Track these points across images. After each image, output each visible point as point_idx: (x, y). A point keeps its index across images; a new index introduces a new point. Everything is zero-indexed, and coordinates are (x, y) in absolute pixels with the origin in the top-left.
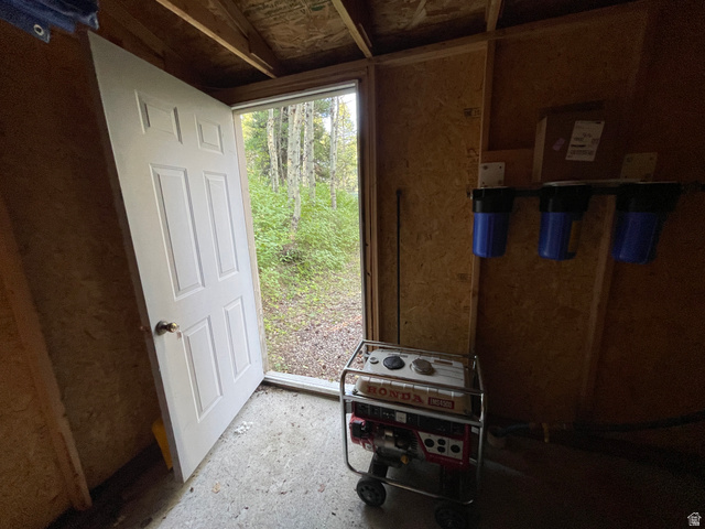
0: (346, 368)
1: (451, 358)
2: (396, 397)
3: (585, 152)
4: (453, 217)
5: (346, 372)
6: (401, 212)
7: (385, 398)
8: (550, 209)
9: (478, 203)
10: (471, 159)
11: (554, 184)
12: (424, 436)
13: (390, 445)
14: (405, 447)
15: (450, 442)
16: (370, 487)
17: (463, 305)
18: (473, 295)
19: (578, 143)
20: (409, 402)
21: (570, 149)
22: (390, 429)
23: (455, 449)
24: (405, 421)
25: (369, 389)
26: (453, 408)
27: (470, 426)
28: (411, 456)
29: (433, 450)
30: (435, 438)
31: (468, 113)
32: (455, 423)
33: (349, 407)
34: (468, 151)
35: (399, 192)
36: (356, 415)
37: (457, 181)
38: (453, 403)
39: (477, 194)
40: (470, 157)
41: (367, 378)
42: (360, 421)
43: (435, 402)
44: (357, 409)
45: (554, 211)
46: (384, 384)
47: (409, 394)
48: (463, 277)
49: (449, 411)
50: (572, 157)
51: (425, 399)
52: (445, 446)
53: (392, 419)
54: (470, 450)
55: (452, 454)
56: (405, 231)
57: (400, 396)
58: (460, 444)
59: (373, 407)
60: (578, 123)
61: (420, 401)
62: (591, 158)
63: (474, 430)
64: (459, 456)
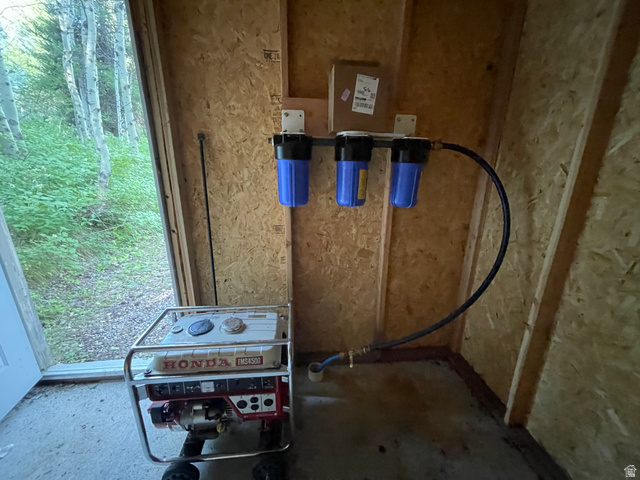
0: (134, 346)
1: (265, 310)
2: (200, 366)
3: (366, 106)
4: (262, 167)
5: (132, 352)
6: (207, 159)
7: (188, 370)
8: (343, 158)
9: (279, 148)
10: (274, 107)
11: (344, 133)
12: (235, 399)
13: (200, 420)
14: (218, 416)
15: (262, 398)
16: (178, 475)
17: (280, 255)
18: (287, 245)
19: (361, 96)
20: (216, 368)
21: (355, 101)
22: (198, 402)
23: (268, 403)
24: (212, 390)
25: (167, 365)
26: (262, 363)
27: (280, 377)
28: (226, 422)
29: (247, 410)
30: (247, 398)
31: (268, 56)
32: (266, 379)
33: (143, 392)
34: (272, 96)
35: (202, 136)
36: (153, 398)
37: (263, 129)
38: (261, 357)
39: (278, 139)
40: (273, 104)
41: (163, 354)
42: (159, 404)
43: (242, 361)
44: (154, 392)
45: (346, 159)
46: (184, 356)
47: (214, 360)
48: (278, 229)
49: (259, 367)
50: (357, 109)
51: (232, 361)
52: (259, 403)
53: (199, 393)
54: (283, 399)
55: (265, 409)
56: (212, 181)
57: (204, 364)
58: (272, 396)
59: (174, 386)
60: (359, 77)
61: (227, 364)
62: (371, 112)
63: (284, 380)
64: (273, 407)
